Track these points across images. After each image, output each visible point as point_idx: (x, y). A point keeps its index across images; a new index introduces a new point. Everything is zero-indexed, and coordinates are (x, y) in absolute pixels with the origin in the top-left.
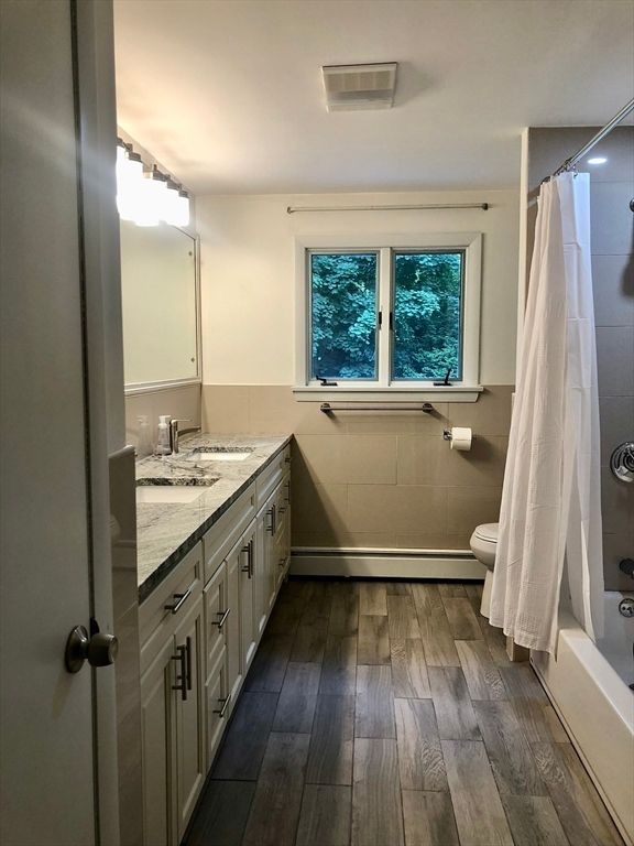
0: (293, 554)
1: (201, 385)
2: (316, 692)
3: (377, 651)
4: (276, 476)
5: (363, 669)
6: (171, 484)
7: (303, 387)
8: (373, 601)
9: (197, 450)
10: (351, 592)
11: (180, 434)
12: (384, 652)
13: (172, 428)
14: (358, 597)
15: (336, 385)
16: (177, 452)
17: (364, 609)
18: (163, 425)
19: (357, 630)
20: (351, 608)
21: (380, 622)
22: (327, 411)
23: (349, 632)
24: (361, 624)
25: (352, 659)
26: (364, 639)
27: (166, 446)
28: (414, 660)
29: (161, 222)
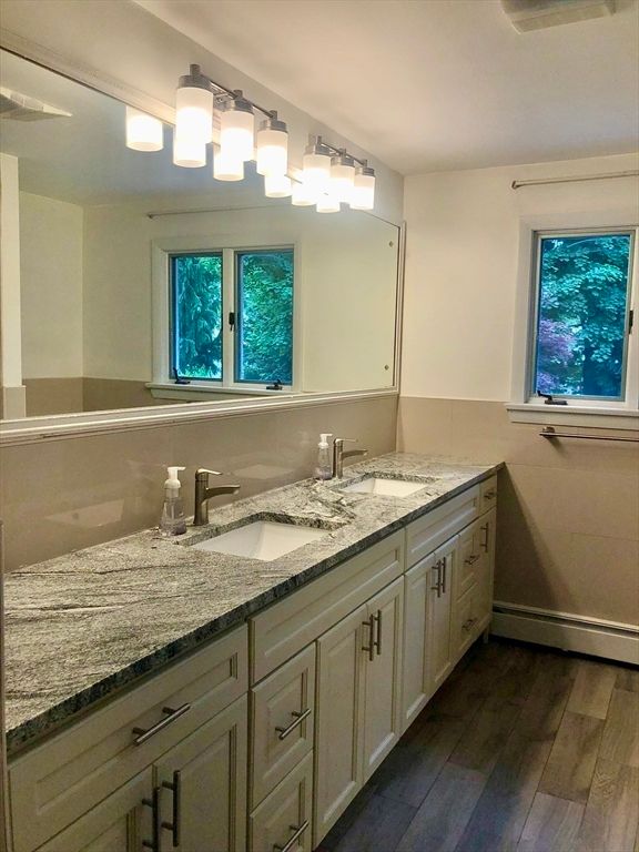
0: (496, 609)
1: (398, 395)
2: (466, 822)
3: (573, 774)
4: (462, 517)
5: (543, 799)
6: (293, 523)
7: (521, 404)
8: (591, 693)
9: (367, 476)
10: (565, 674)
11: (345, 455)
12: (582, 781)
13: (336, 448)
14: (573, 681)
15: (565, 403)
16: (341, 476)
17: (575, 703)
18: (323, 444)
19: (555, 734)
20: (557, 695)
21: (592, 727)
22: (551, 436)
23: (542, 734)
24: (563, 724)
25: (534, 779)
26: (559, 751)
27: (326, 469)
28: (622, 804)
29: (343, 205)
